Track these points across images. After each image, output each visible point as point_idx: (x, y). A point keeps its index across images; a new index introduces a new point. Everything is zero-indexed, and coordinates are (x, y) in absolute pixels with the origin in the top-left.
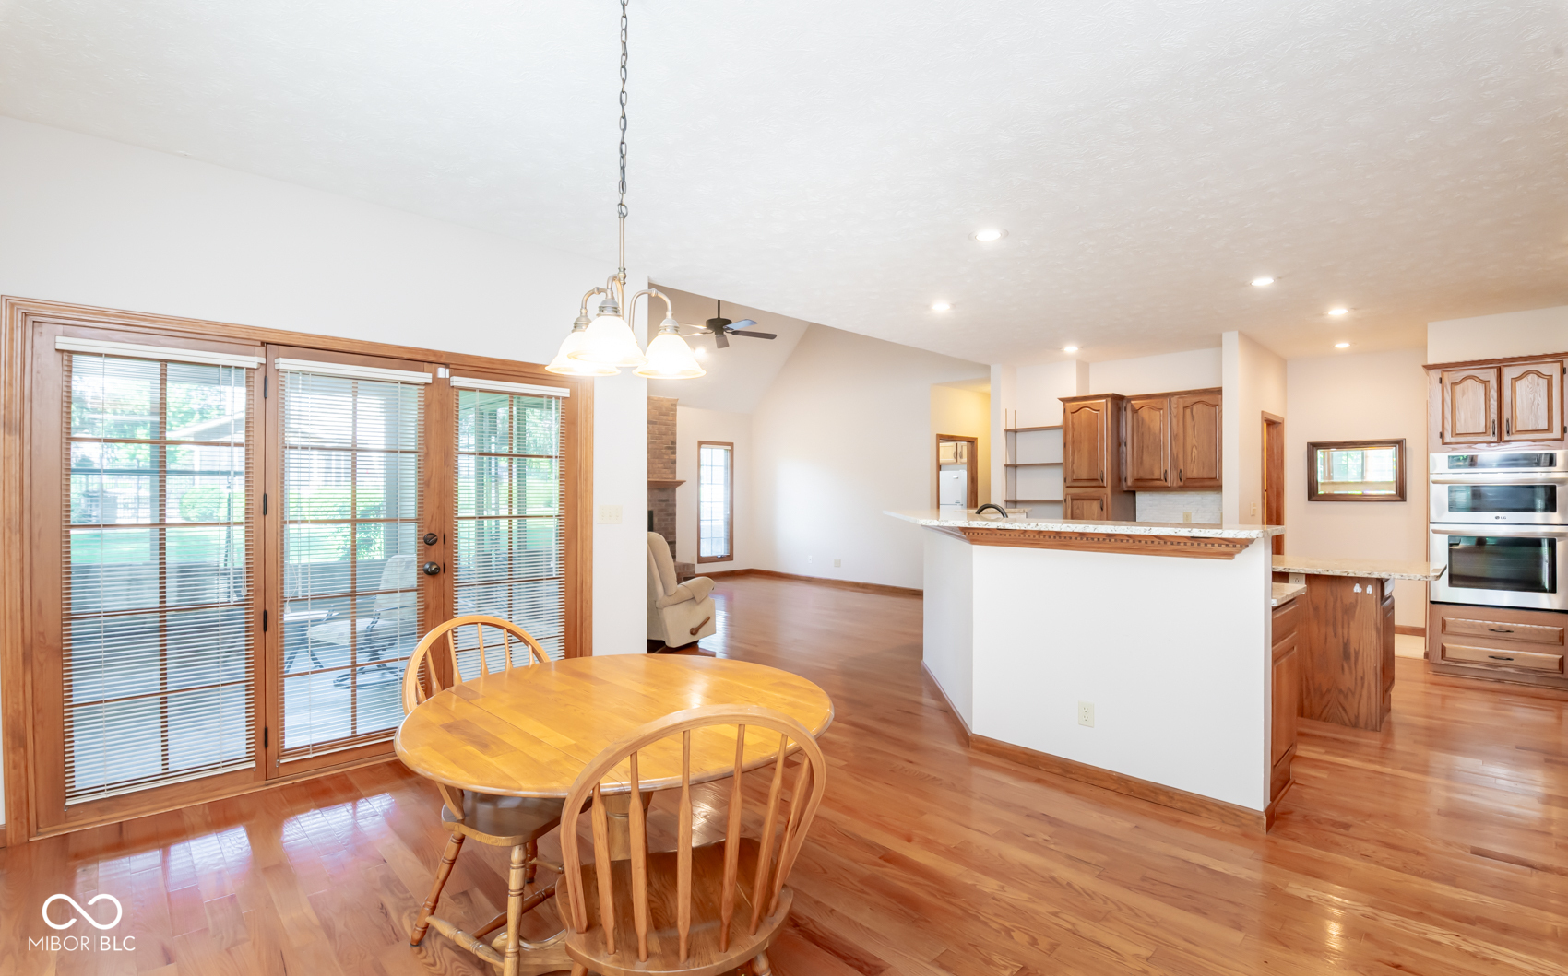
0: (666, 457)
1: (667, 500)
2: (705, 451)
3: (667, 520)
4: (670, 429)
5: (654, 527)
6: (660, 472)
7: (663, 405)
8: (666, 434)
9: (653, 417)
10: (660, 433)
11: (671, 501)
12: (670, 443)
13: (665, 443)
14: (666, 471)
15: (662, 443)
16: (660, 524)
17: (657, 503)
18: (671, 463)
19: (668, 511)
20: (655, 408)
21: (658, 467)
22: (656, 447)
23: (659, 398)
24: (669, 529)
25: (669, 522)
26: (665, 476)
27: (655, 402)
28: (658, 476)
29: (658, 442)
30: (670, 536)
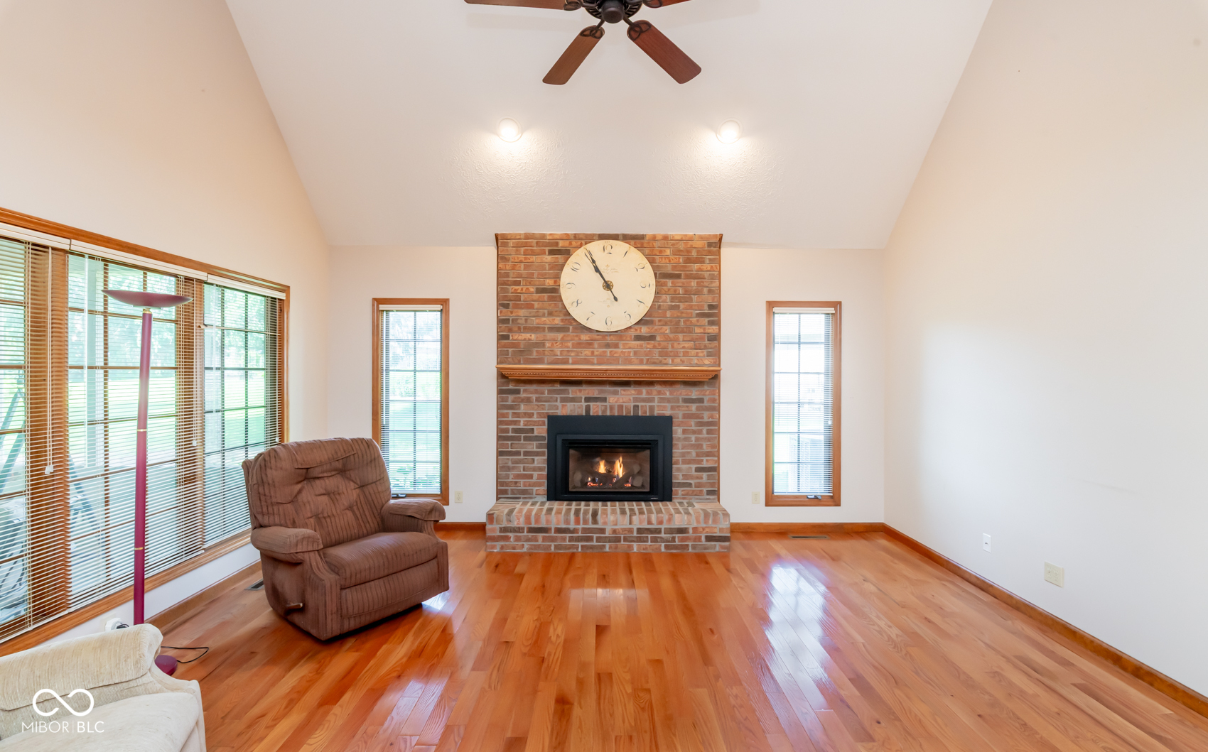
0: (698, 330)
1: (701, 400)
2: (785, 323)
3: (700, 432)
4: (706, 284)
5: (674, 442)
6: (686, 354)
7: (692, 247)
8: (698, 293)
9: (674, 268)
10: (686, 292)
11: (708, 401)
12: (706, 307)
13: (696, 308)
14: (697, 353)
15: (691, 307)
16: (686, 439)
17: (681, 404)
18: (708, 340)
19: (702, 418)
20: (677, 252)
21: (684, 347)
22: (679, 314)
23: (686, 235)
24: (704, 447)
25: (704, 435)
26: (696, 361)
27: (677, 243)
28: (683, 362)
29: (682, 306)
30: (705, 459)
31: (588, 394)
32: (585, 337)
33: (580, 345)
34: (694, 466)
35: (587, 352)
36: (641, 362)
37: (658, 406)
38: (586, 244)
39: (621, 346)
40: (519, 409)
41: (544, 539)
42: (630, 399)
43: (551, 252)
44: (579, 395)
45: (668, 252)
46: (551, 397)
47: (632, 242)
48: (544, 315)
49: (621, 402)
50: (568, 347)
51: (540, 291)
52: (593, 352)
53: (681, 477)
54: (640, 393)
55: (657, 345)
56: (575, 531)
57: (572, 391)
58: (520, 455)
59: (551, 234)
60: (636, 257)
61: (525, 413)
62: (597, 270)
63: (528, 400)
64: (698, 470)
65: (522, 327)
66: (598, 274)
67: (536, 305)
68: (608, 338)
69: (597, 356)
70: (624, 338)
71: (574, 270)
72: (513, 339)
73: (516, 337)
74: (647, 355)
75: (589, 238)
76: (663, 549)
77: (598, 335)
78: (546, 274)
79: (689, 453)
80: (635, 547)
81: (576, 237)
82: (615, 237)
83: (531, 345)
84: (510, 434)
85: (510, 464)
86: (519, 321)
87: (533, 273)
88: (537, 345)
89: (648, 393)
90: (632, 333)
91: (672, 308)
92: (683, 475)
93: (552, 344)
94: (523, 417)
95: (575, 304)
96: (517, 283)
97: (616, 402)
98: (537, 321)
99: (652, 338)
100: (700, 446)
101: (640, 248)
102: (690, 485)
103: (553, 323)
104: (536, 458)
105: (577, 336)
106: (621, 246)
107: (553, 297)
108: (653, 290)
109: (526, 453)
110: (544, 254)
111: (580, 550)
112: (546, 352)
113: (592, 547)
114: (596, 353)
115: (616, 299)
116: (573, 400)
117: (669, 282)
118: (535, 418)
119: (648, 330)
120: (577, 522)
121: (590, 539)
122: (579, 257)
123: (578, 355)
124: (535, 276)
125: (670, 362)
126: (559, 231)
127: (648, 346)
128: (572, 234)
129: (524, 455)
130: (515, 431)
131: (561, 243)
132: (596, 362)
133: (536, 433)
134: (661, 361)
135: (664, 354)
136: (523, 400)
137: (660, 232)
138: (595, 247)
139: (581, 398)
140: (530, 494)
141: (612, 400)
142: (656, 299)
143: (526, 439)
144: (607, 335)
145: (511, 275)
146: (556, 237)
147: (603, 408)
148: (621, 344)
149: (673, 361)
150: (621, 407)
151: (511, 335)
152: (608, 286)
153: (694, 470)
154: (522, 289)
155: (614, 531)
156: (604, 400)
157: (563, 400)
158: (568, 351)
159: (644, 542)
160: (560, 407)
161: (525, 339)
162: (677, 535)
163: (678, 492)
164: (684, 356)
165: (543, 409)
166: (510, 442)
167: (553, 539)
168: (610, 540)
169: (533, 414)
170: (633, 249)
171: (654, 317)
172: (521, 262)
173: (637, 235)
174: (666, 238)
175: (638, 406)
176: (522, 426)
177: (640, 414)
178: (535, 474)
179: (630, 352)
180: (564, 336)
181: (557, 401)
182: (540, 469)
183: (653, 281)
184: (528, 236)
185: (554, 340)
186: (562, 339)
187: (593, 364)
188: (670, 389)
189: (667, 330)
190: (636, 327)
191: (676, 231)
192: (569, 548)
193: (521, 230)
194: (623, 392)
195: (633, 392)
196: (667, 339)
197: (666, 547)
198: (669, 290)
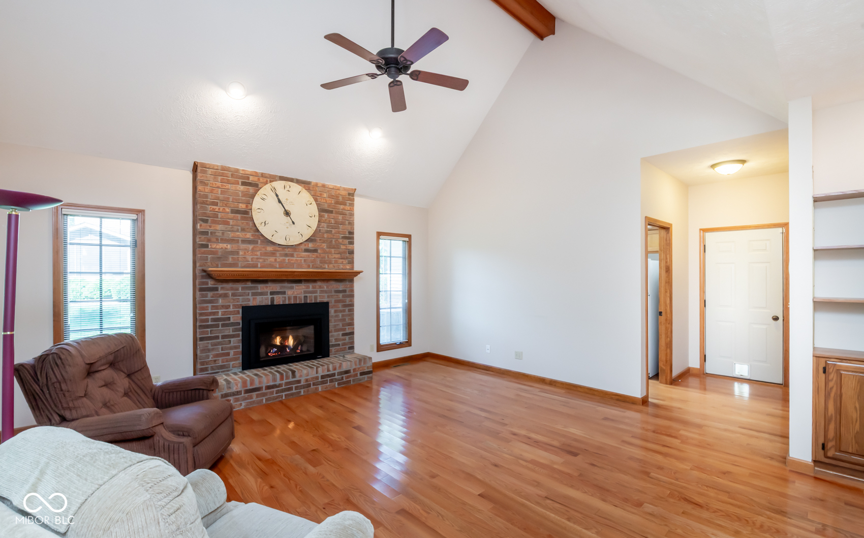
0: (343, 247)
1: (344, 291)
2: (384, 243)
3: (344, 311)
4: (347, 219)
5: (330, 319)
6: (336, 262)
7: (339, 194)
8: (343, 224)
9: (329, 206)
10: (336, 223)
11: (349, 291)
12: (347, 233)
13: (342, 233)
14: (342, 261)
15: (339, 233)
16: (337, 316)
17: (333, 294)
18: (349, 253)
19: (345, 302)
20: (331, 196)
21: (335, 258)
22: (332, 236)
23: (336, 186)
24: (347, 320)
25: (347, 313)
26: (342, 267)
27: (331, 191)
28: (334, 267)
29: (334, 231)
30: (347, 327)
31: (272, 289)
32: (270, 248)
33: (266, 254)
34: (341, 333)
35: (272, 259)
36: (309, 267)
37: (320, 296)
38: (271, 182)
39: (295, 256)
40: (217, 302)
41: (258, 396)
42: (302, 292)
43: (244, 184)
44: (265, 290)
45: (325, 195)
46: (244, 293)
47: (303, 185)
48: (238, 231)
49: (295, 294)
50: (257, 255)
51: (234, 212)
52: (276, 260)
53: (334, 341)
54: (308, 287)
55: (318, 255)
56: (280, 385)
57: (261, 288)
58: (219, 339)
59: (243, 170)
60: (306, 196)
61: (223, 306)
62: (280, 201)
63: (225, 296)
64: (344, 335)
65: (219, 238)
66: (280, 204)
67: (231, 222)
68: (287, 250)
69: (278, 262)
70: (297, 250)
71: (263, 199)
72: (211, 248)
73: (214, 246)
74: (312, 262)
75: (273, 178)
76: (337, 386)
77: (279, 247)
78: (239, 199)
79: (338, 324)
80: (320, 388)
81: (263, 175)
82: (291, 180)
83: (226, 253)
84: (210, 323)
85: (210, 347)
86: (217, 234)
87: (229, 198)
88: (232, 253)
89: (313, 287)
90: (303, 247)
91: (327, 232)
92: (335, 339)
93: (245, 253)
94: (221, 309)
95: (263, 224)
96: (216, 204)
97: (292, 294)
98: (232, 234)
99: (315, 251)
100: (344, 320)
101: (308, 190)
102: (339, 345)
103: (246, 237)
104: (232, 340)
105: (264, 247)
106: (296, 187)
107: (245, 217)
108: (317, 219)
109: (224, 337)
110: (238, 184)
111: (284, 398)
112: (240, 259)
113: (292, 394)
114: (278, 260)
115: (293, 223)
116: (261, 294)
117: (326, 215)
118: (231, 309)
119: (313, 245)
120: (282, 379)
121: (290, 389)
122: (266, 190)
123: (265, 261)
124: (231, 200)
125: (327, 267)
126: (250, 169)
127: (313, 256)
128: (260, 173)
129: (222, 339)
130: (213, 320)
131: (251, 178)
132: (278, 266)
133: (232, 321)
134: (321, 266)
135: (323, 262)
136: (220, 296)
137: (321, 181)
138: (278, 185)
139: (268, 292)
140: (227, 368)
141: (289, 293)
142: (318, 226)
143: (223, 325)
144: (286, 248)
145: (210, 197)
146: (247, 173)
147: (283, 299)
148: (295, 254)
149: (328, 267)
150: (295, 298)
151: (209, 244)
152: (287, 213)
153: (341, 335)
154: (219, 209)
155: (307, 380)
156: (284, 293)
157: (254, 294)
158: (257, 258)
159: (325, 383)
160: (252, 300)
161: (222, 248)
162: (344, 376)
163: (332, 350)
164: (335, 263)
165: (238, 302)
166: (209, 330)
167: (264, 395)
168: (304, 387)
169: (229, 306)
170: (304, 190)
171: (317, 237)
172: (218, 187)
173: (306, 181)
174: (324, 186)
175: (307, 296)
176: (220, 316)
177: (308, 302)
178: (232, 352)
179: (301, 260)
180: (254, 247)
181: (249, 295)
182: (236, 347)
183: (317, 214)
184: (224, 168)
185: (246, 249)
186: (253, 249)
187: (276, 268)
188: (327, 284)
189: (325, 246)
190: (306, 243)
191: (330, 183)
192: (276, 399)
193: (218, 163)
194: (297, 287)
195: (304, 287)
196: (325, 252)
197: (339, 384)
198: (326, 220)
